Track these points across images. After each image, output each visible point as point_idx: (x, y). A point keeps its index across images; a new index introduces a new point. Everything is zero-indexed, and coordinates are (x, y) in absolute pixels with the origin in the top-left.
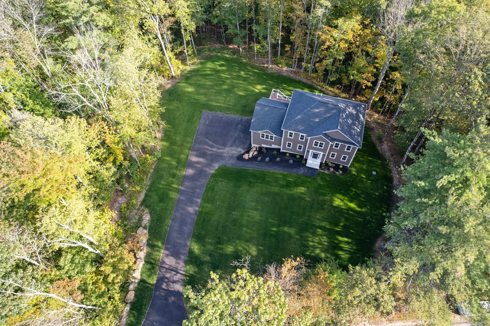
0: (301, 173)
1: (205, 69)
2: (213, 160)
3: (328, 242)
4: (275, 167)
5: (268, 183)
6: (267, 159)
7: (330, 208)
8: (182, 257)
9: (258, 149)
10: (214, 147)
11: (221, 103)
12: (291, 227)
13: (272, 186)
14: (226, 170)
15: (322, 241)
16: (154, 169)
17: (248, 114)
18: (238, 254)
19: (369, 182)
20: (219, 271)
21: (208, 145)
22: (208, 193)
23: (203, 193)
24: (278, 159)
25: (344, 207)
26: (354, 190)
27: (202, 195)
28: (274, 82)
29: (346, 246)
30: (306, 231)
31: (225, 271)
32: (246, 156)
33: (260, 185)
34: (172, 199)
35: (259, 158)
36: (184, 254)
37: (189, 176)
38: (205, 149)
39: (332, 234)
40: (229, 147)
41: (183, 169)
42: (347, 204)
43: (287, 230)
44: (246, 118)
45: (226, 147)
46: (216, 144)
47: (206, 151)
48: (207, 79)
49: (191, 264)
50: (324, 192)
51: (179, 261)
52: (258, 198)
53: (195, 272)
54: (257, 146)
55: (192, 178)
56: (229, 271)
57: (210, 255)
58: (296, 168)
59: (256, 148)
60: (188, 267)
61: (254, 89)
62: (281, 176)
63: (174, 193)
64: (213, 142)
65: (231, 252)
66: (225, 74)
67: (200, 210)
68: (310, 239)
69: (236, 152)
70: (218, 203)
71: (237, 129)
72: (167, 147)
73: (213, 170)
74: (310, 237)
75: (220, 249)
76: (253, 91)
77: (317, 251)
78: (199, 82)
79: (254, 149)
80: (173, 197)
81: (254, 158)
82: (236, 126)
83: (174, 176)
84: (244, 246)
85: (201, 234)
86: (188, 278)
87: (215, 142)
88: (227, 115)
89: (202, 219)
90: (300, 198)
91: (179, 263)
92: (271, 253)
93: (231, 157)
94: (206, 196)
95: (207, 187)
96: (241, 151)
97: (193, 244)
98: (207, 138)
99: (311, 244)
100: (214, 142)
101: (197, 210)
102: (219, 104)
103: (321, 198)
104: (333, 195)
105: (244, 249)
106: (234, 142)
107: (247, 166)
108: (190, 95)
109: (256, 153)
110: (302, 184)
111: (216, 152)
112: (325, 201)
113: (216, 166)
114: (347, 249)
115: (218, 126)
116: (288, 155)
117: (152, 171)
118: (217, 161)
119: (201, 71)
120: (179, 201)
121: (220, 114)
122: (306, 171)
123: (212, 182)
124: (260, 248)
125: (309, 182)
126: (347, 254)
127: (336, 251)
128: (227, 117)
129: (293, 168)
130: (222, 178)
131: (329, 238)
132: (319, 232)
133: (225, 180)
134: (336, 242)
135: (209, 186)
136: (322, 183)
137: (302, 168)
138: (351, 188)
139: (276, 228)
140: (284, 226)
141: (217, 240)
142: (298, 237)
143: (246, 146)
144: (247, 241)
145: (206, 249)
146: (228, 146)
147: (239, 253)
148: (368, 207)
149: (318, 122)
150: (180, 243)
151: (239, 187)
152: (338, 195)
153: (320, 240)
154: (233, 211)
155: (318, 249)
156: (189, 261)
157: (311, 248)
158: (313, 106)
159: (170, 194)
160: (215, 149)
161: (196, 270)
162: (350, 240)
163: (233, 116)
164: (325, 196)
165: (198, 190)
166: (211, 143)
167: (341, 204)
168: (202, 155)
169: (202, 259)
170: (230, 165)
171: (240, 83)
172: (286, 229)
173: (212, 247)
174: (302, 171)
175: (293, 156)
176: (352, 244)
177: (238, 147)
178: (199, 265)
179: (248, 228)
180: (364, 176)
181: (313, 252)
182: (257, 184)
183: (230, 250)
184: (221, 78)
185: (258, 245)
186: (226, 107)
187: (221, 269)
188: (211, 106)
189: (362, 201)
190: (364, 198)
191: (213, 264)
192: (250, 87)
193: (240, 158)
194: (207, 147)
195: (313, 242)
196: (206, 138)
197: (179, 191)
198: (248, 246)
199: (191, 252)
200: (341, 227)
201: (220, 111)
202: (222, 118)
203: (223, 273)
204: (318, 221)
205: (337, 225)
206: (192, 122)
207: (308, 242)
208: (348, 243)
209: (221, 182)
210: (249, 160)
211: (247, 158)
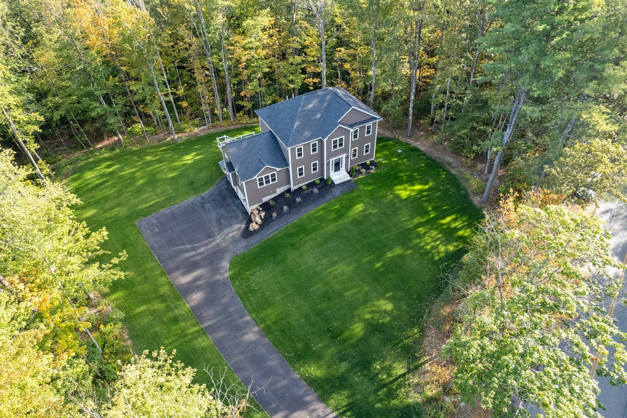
0: (338, 194)
1: (88, 182)
2: (212, 262)
3: (439, 234)
4: (303, 210)
5: (315, 229)
6: (285, 208)
7: (403, 203)
8: (308, 398)
9: (261, 209)
10: (199, 248)
11: (153, 200)
12: (391, 249)
13: (323, 228)
14: (245, 258)
15: (433, 237)
16: (132, 337)
17: (204, 188)
18: (373, 325)
19: (405, 160)
20: (375, 365)
21: (187, 251)
22: (249, 301)
23: (243, 306)
24: (298, 200)
25: (414, 194)
26: (402, 175)
27: (244, 309)
28: (199, 145)
29: (457, 224)
30: (410, 240)
31: (382, 357)
32: (254, 227)
33: (308, 238)
34: (204, 349)
35: (274, 215)
36: (306, 391)
37: (199, 304)
38: (187, 258)
39: (432, 223)
40: (219, 234)
41: (180, 303)
42: (413, 190)
43: (392, 255)
44: (206, 192)
45: (215, 236)
46: (197, 243)
47: (192, 259)
48: (101, 190)
49: (330, 394)
50: (381, 194)
51: (312, 408)
52: (321, 252)
53: (348, 397)
54: (257, 206)
55: (208, 302)
56: (385, 352)
57: (341, 360)
58: (326, 194)
59: (258, 209)
60: (332, 402)
61: (182, 163)
62: (322, 212)
63: (200, 340)
64: (189, 244)
65: (363, 329)
66: (125, 171)
67: (262, 326)
68: (423, 244)
69: (235, 233)
70: (278, 298)
71: (209, 210)
72: (124, 298)
73: (226, 272)
74: (420, 243)
75: (345, 340)
76: (185, 164)
77: (442, 249)
78: (93, 199)
79: (256, 212)
80: (204, 344)
81: (266, 221)
82: (203, 207)
83: (175, 320)
84: (368, 310)
85: (298, 350)
86: (349, 413)
88: (176, 206)
89: (278, 333)
90: (365, 217)
91: (314, 410)
92: (403, 290)
93: (234, 241)
94: (251, 305)
95: (239, 295)
96: (240, 228)
97: (302, 369)
98: (177, 245)
99: (428, 247)
100: (191, 242)
101: (259, 331)
102: (152, 203)
103: (385, 201)
104: (392, 190)
105: (372, 312)
106: (220, 223)
107: (267, 233)
108: (94, 219)
109: (263, 214)
110: (352, 203)
111: (207, 250)
112: (391, 201)
113: (225, 264)
114: (460, 226)
115: (177, 224)
116: (305, 187)
117: (129, 342)
118: (221, 259)
119: (83, 187)
120: (219, 342)
121: (166, 210)
122: (341, 189)
123: (241, 284)
124: (388, 295)
125: (357, 196)
126: (467, 229)
127: (455, 235)
128: (179, 207)
129: (324, 196)
130: (248, 270)
131: (436, 229)
132: (421, 231)
133: (256, 268)
134: (445, 227)
135: (241, 292)
136: (369, 188)
137: (334, 190)
138: (399, 175)
139: (378, 262)
140: (384, 253)
141: (329, 335)
142: (409, 252)
143: (240, 218)
144: (365, 302)
145: (327, 358)
146: (217, 234)
147: (374, 322)
148: (431, 180)
149: (321, 116)
150: (283, 387)
151: (284, 260)
152: (396, 188)
153: (431, 237)
154: (310, 289)
155: (440, 247)
156: (324, 394)
157: (434, 251)
158: (302, 103)
159: (195, 346)
160: (202, 249)
161: (346, 392)
162: (453, 216)
163: (187, 201)
164: (386, 196)
165: (232, 309)
166: (188, 246)
167: (408, 193)
168: (192, 266)
169: (337, 374)
170: (243, 250)
171: (157, 168)
172: (390, 255)
173: (333, 349)
174: (336, 192)
175: (312, 185)
176: (458, 218)
177: (230, 225)
178: (342, 385)
179: (350, 289)
180: (396, 159)
181: (439, 253)
182: (303, 240)
183: (358, 329)
184: (123, 178)
185: (381, 295)
186: (166, 199)
187: (375, 360)
188: (142, 210)
189: (420, 178)
190: (418, 175)
191: (357, 365)
192: (176, 164)
193: (247, 234)
194: (187, 255)
195: (427, 244)
196: (173, 246)
197: (205, 331)
198: (374, 306)
199: (312, 382)
200: (432, 212)
201: (162, 208)
202: (172, 212)
203: (383, 362)
204: (408, 223)
205: (427, 213)
206: (132, 245)
207: (425, 247)
208: (455, 220)
209: (253, 274)
210: (262, 226)
211: (256, 227)
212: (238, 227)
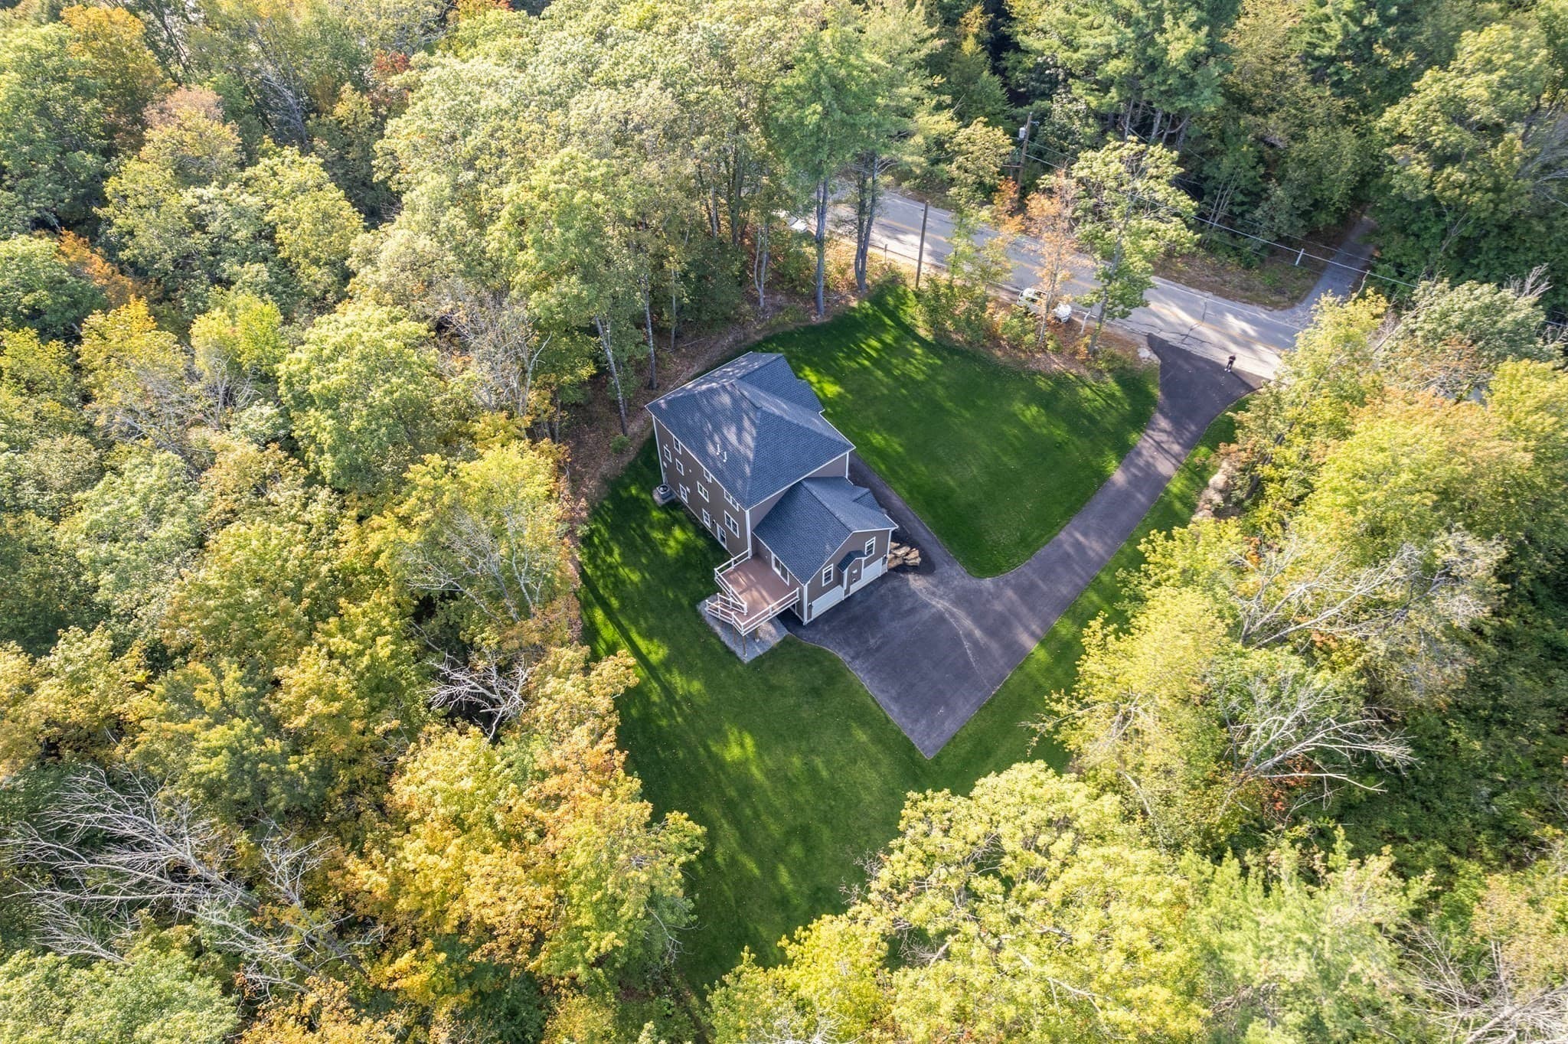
10: (966, 629)
17: (830, 662)
21: (975, 644)
22: (1038, 540)
23: (1046, 547)
32: (914, 557)
40: (933, 606)
44: (840, 655)
45: (939, 611)
46: (958, 635)
64: (962, 645)
69: (927, 585)
71: (883, 637)
82: (878, 649)
87: (956, 641)
88: (880, 697)
93: (942, 582)
94: (1043, 535)
96: (916, 579)
98: (968, 663)
100: (959, 644)
106: (912, 611)
107: (927, 537)
111: (968, 616)
115: (922, 679)
118: (977, 592)
121: (895, 713)
128: (883, 691)
130: (991, 552)
133: (986, 541)
135: (1025, 554)
143: (896, 583)
146: (934, 610)
160: (967, 623)
166: (967, 644)
170: (958, 567)
177: (913, 594)
182: (936, 486)
193: (926, 567)
196: (972, 668)
201: (887, 722)
202: (897, 699)
209: (997, 544)
210: (913, 545)
211: (915, 553)
212: (916, 583)
